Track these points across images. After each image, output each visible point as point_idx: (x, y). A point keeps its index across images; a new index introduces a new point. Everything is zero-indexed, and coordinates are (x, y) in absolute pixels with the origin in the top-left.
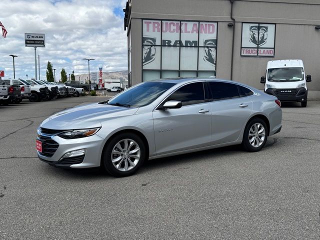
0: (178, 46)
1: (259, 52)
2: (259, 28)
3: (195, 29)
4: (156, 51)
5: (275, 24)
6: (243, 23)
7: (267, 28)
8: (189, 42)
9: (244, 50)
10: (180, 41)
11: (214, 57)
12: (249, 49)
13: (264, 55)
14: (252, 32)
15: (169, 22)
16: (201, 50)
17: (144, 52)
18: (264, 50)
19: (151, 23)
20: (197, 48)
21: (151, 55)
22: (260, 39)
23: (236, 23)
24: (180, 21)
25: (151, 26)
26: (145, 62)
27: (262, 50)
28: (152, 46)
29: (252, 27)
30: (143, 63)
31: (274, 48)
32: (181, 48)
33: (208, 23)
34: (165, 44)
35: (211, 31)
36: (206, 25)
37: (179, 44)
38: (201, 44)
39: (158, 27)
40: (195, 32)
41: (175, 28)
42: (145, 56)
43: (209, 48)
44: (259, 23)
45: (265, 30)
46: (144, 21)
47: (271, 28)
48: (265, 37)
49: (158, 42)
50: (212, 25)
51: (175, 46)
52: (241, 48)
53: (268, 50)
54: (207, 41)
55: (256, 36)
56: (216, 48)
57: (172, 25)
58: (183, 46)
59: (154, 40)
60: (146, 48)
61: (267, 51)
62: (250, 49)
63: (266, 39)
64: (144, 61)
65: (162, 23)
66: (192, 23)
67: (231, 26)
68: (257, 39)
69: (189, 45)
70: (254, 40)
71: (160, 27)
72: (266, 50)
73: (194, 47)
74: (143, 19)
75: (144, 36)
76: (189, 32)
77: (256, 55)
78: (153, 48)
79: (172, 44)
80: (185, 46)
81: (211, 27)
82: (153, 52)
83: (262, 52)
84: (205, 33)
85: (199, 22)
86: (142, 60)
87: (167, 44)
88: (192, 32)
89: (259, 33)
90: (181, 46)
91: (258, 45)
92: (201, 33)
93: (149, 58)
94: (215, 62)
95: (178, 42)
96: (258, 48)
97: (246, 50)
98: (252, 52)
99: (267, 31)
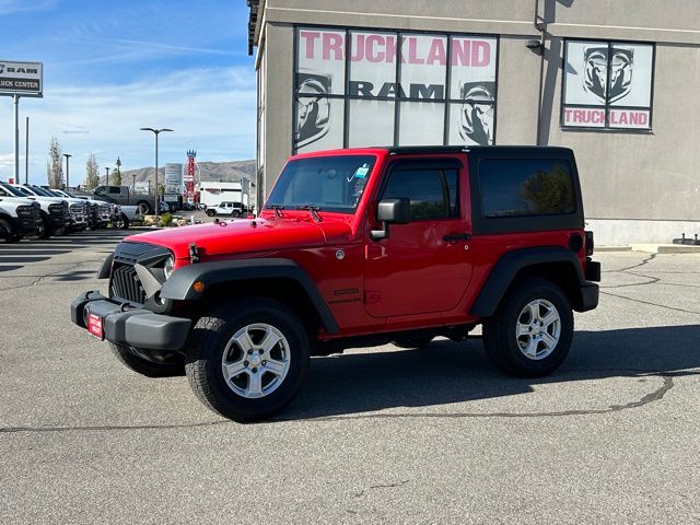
0: (391, 99)
1: (610, 117)
2: (610, 53)
3: (437, 54)
4: (332, 111)
5: (653, 44)
6: (567, 39)
7: (630, 54)
8: (421, 87)
9: (569, 112)
10: (398, 86)
11: (488, 128)
12: (582, 110)
13: (623, 125)
14: (591, 63)
15: (367, 35)
16: (455, 109)
17: (301, 112)
18: (624, 114)
19: (318, 35)
20: (443, 105)
21: (317, 122)
22: (612, 84)
23: (548, 41)
24: (399, 32)
25: (318, 43)
26: (301, 140)
27: (617, 113)
28: (319, 97)
29: (590, 51)
30: (295, 141)
31: (650, 109)
32: (400, 103)
33: (472, 40)
34: (353, 91)
35: (481, 59)
36: (467, 43)
37: (396, 94)
38: (455, 94)
39: (336, 47)
40: (437, 62)
41: (383, 49)
42: (301, 122)
43: (476, 106)
44: (610, 42)
45: (625, 60)
46: (301, 31)
47: (642, 54)
48: (626, 79)
49: (338, 87)
50: (483, 44)
51: (382, 97)
52: (563, 105)
53: (634, 112)
54: (468, 86)
55: (603, 76)
56: (494, 105)
57: (375, 42)
58: (406, 99)
59: (326, 81)
60: (305, 101)
61: (632, 114)
62: (587, 110)
63: (628, 83)
64: (298, 136)
65: (347, 37)
66: (431, 39)
67: (535, 47)
68: (603, 83)
69: (421, 96)
70: (596, 88)
71: (343, 47)
72: (628, 112)
73: (435, 101)
74: (296, 26)
75: (299, 71)
76: (421, 61)
77: (603, 125)
78: (322, 102)
79: (375, 92)
80: (410, 100)
81: (481, 48)
82: (322, 114)
83: (617, 119)
84: (466, 64)
85: (449, 35)
86: (294, 134)
87: (360, 94)
88: (430, 62)
90: (400, 97)
91: (607, 99)
92: (455, 64)
93: (312, 128)
94: (490, 143)
95: (392, 89)
96: (607, 107)
97: (575, 112)
98: (591, 117)
99: (631, 62)
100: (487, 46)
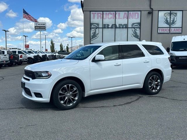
0: (114, 28)
1: (171, 30)
2: (170, 14)
3: (125, 16)
4: (99, 31)
5: (182, 11)
6: (159, 11)
8: (121, 25)
9: (160, 29)
10: (115, 25)
11: (139, 34)
12: (163, 28)
13: (175, 32)
14: (166, 17)
15: (108, 12)
16: (130, 30)
17: (92, 32)
18: (175, 29)
19: (96, 13)
20: (127, 29)
21: (96, 34)
22: (171, 22)
23: (154, 12)
24: (115, 11)
25: (96, 15)
27: (173, 29)
28: (96, 28)
29: (165, 13)
30: (90, 39)
31: (182, 28)
32: (116, 29)
33: (134, 12)
34: (105, 27)
35: (136, 17)
36: (133, 13)
37: (115, 26)
38: (130, 26)
40: (125, 18)
41: (112, 16)
42: (92, 34)
43: (135, 29)
44: (170, 11)
45: (175, 15)
46: (91, 12)
47: (179, 14)
48: (175, 20)
49: (101, 26)
50: (137, 13)
51: (112, 28)
52: (158, 28)
53: (177, 28)
54: (133, 24)
55: (169, 20)
56: (140, 28)
57: (110, 14)
58: (118, 28)
59: (98, 24)
60: (93, 29)
61: (177, 29)
62: (165, 28)
63: (176, 21)
64: (91, 38)
65: (103, 13)
66: (124, 12)
67: (151, 13)
68: (169, 22)
69: (121, 27)
70: (167, 22)
71: (102, 16)
72: (176, 29)
73: (125, 28)
74: (90, 11)
75: (91, 22)
76: (121, 18)
77: (169, 32)
79: (110, 27)
80: (119, 28)
81: (137, 14)
82: (97, 32)
83: (173, 30)
84: (133, 18)
85: (128, 11)
86: (90, 37)
87: (106, 27)
89: (170, 17)
90: (116, 27)
91: (170, 25)
92: (130, 18)
93: (95, 36)
94: (139, 38)
95: (114, 26)
96: (170, 27)
97: (162, 29)
98: (166, 30)
99: (176, 16)
100: (138, 14)
